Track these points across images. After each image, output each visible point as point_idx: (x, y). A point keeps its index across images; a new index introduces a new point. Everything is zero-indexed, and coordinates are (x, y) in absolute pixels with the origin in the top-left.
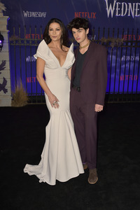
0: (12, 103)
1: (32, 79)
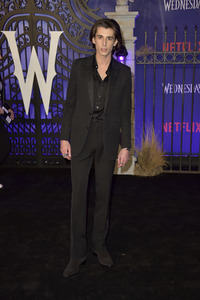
0: (136, 169)
1: (173, 125)
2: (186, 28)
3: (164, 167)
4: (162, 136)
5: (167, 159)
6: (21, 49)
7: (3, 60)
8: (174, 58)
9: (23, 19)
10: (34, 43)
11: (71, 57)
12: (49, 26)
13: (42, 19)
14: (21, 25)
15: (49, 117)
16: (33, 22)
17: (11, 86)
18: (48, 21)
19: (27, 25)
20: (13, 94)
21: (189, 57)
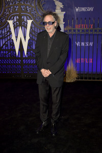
1: (80, 60)
2: (86, 19)
3: (77, 78)
4: (76, 65)
5: (78, 74)
6: (15, 28)
7: (7, 32)
8: (81, 31)
9: (16, 15)
10: (21, 25)
11: (36, 31)
12: (27, 18)
13: (24, 15)
14: (15, 18)
15: (27, 57)
16: (20, 17)
17: (10, 43)
18: (27, 16)
19: (18, 18)
20: (11, 47)
21: (87, 31)
